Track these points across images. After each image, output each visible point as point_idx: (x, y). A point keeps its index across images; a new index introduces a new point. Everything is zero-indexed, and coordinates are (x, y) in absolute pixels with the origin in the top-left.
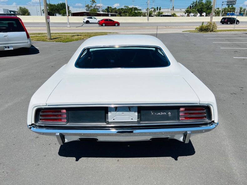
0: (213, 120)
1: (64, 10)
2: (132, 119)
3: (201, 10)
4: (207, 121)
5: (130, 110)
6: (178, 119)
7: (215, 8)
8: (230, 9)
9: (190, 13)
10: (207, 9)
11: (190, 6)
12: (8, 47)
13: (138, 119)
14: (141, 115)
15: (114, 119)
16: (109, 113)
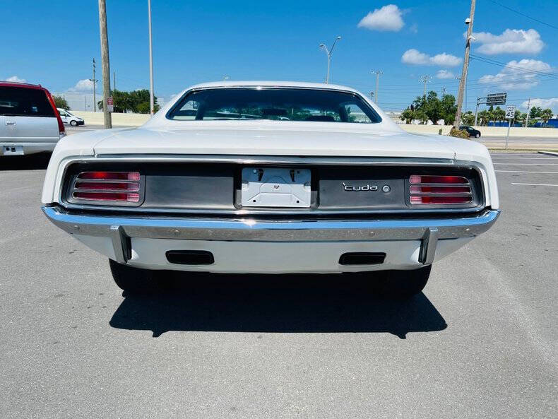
0: (487, 205)
1: (145, 103)
2: (298, 202)
3: (435, 115)
4: (475, 206)
5: (293, 180)
6: (407, 201)
7: (464, 112)
8: (495, 114)
9: (412, 118)
10: (448, 113)
11: (412, 106)
12: (13, 149)
13: (312, 203)
14: (318, 194)
15: (254, 201)
16: (243, 184)
